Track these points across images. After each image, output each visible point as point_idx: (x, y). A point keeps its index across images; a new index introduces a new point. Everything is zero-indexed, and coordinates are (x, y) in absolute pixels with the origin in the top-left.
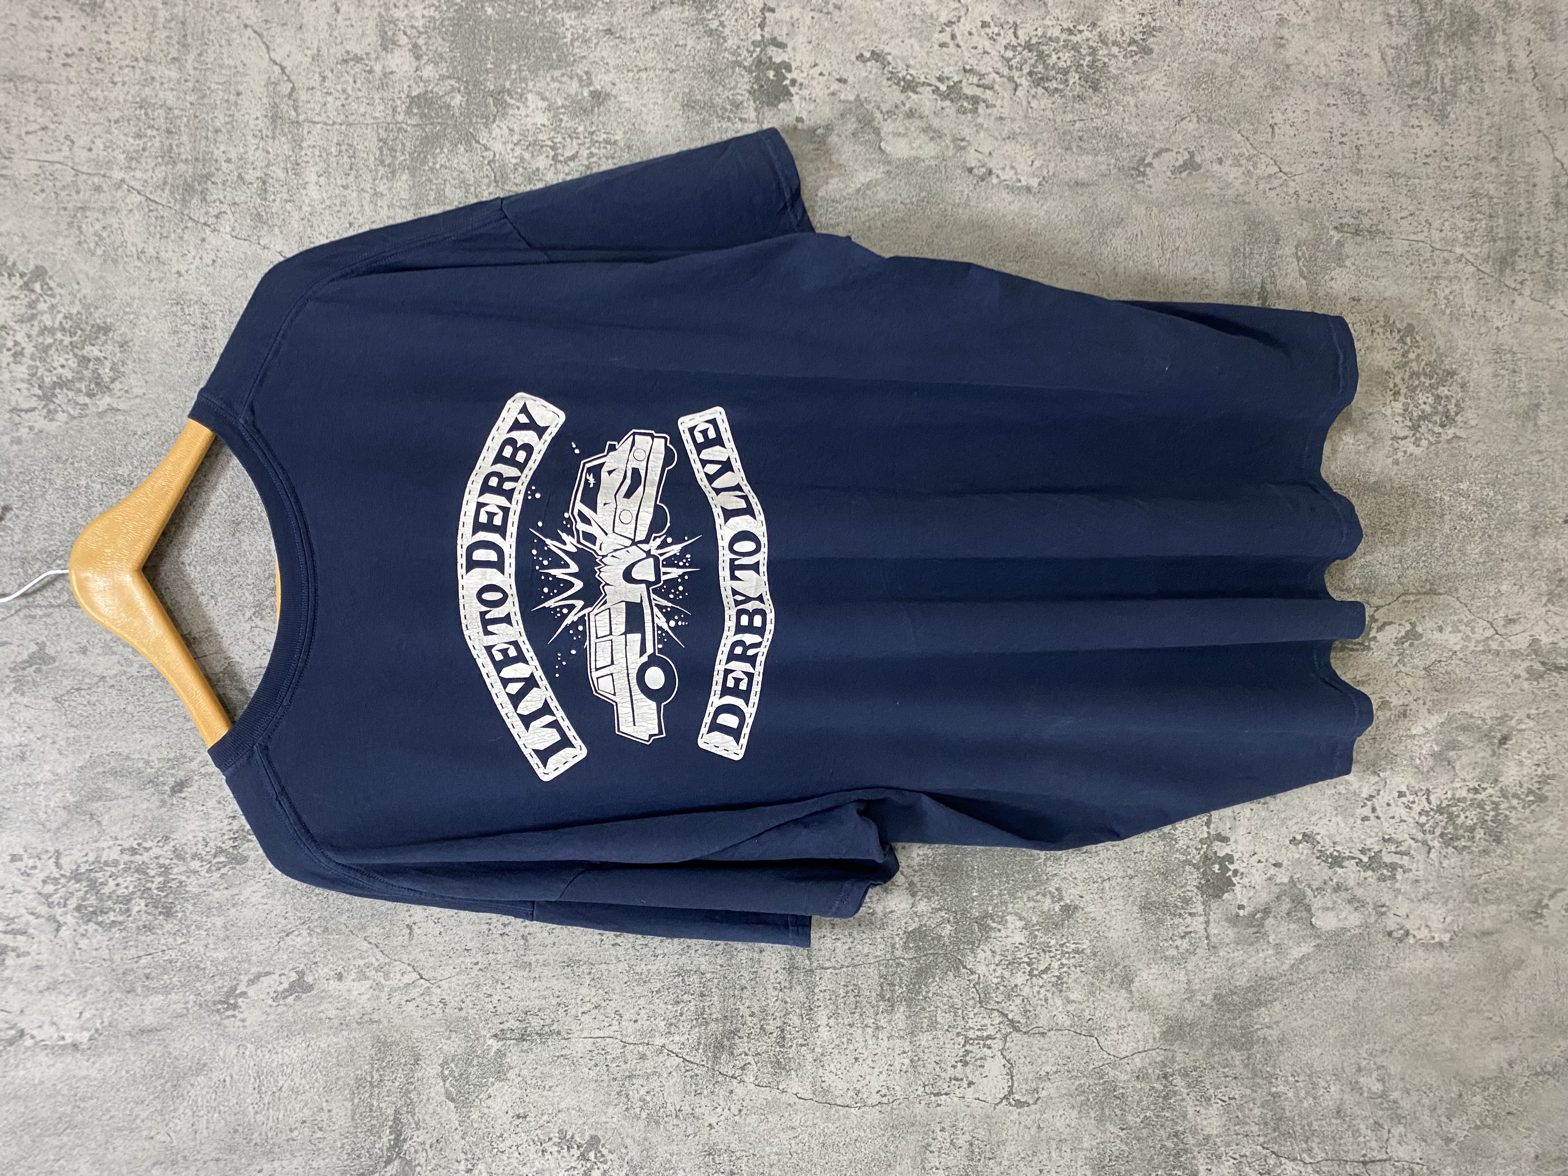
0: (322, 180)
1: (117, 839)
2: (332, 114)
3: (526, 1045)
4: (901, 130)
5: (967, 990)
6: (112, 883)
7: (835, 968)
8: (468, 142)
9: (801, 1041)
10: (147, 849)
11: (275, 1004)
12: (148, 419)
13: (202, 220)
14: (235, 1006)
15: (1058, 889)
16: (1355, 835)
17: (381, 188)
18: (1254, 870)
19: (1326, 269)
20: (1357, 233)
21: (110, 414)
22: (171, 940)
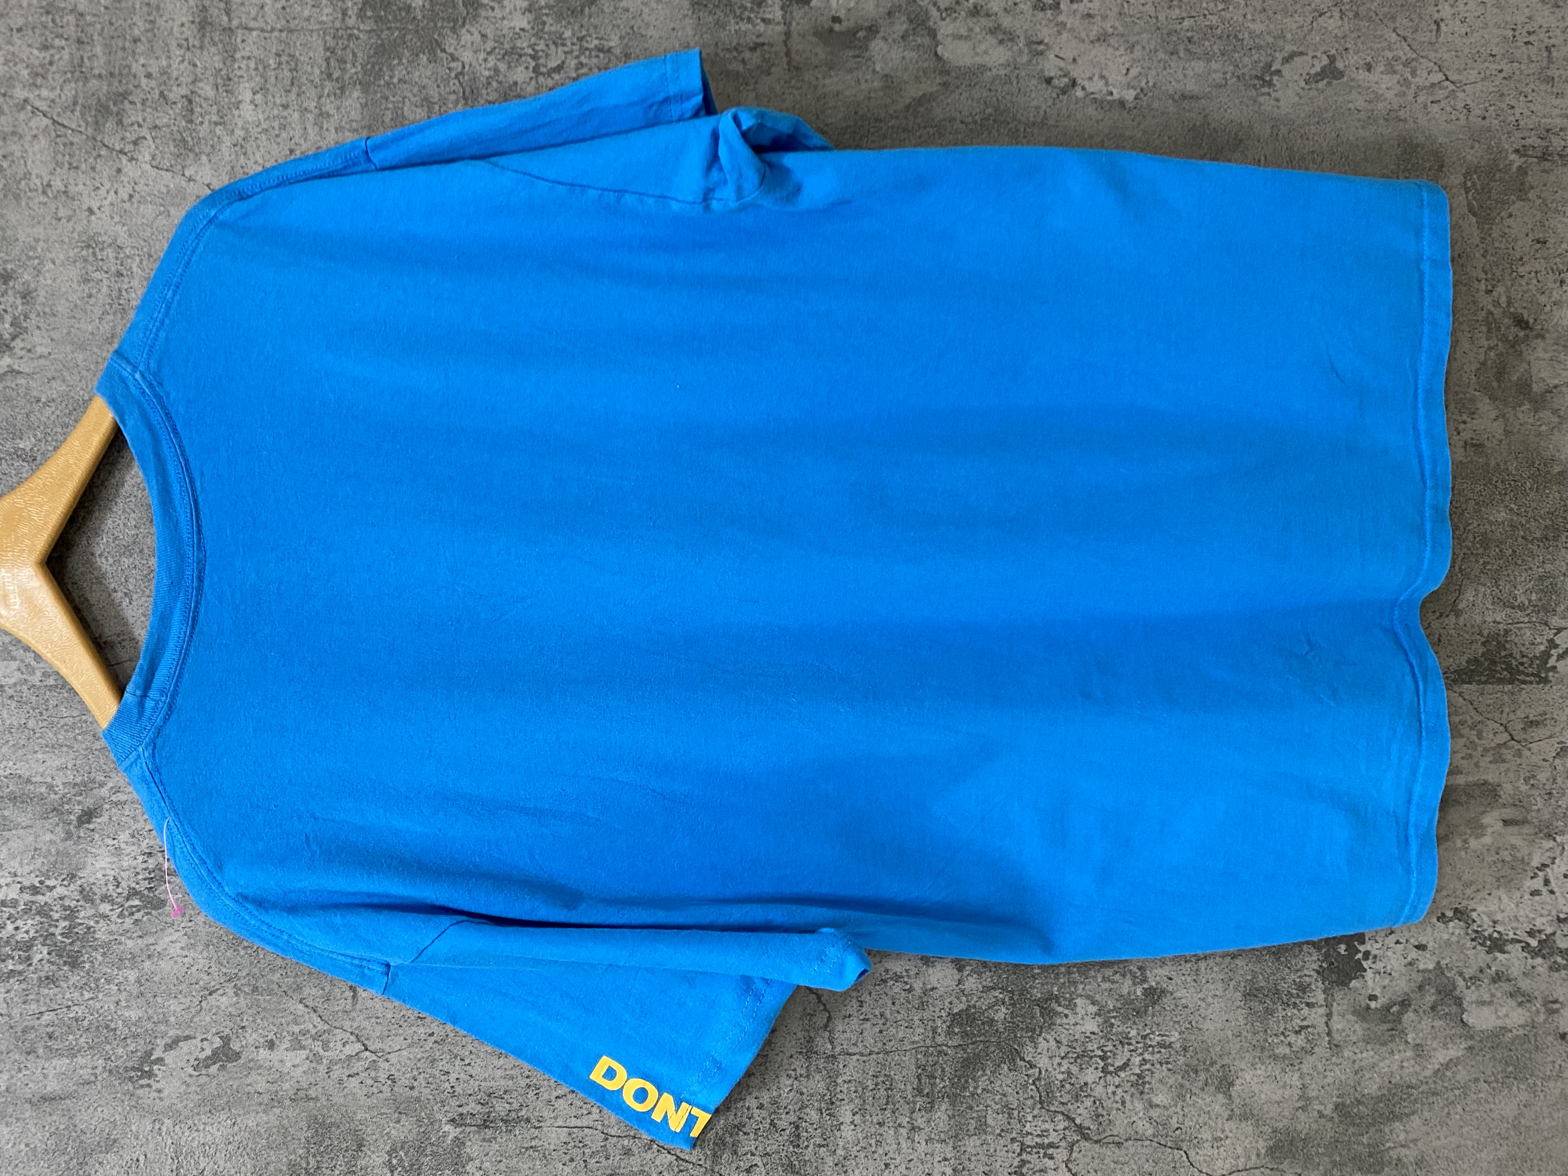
0: (259, 98)
1: (16, 875)
2: (271, 17)
3: (489, 1133)
4: (963, 31)
5: (1025, 1087)
6: (10, 927)
7: (862, 1055)
8: (432, 52)
9: (819, 1141)
10: (51, 888)
11: (196, 1073)
12: (53, 383)
13: (118, 148)
14: (150, 1074)
15: (1140, 968)
16: (1522, 913)
17: (328, 107)
18: (1390, 953)
19: (1503, 203)
20: (1544, 156)
21: (9, 377)
22: (76, 995)
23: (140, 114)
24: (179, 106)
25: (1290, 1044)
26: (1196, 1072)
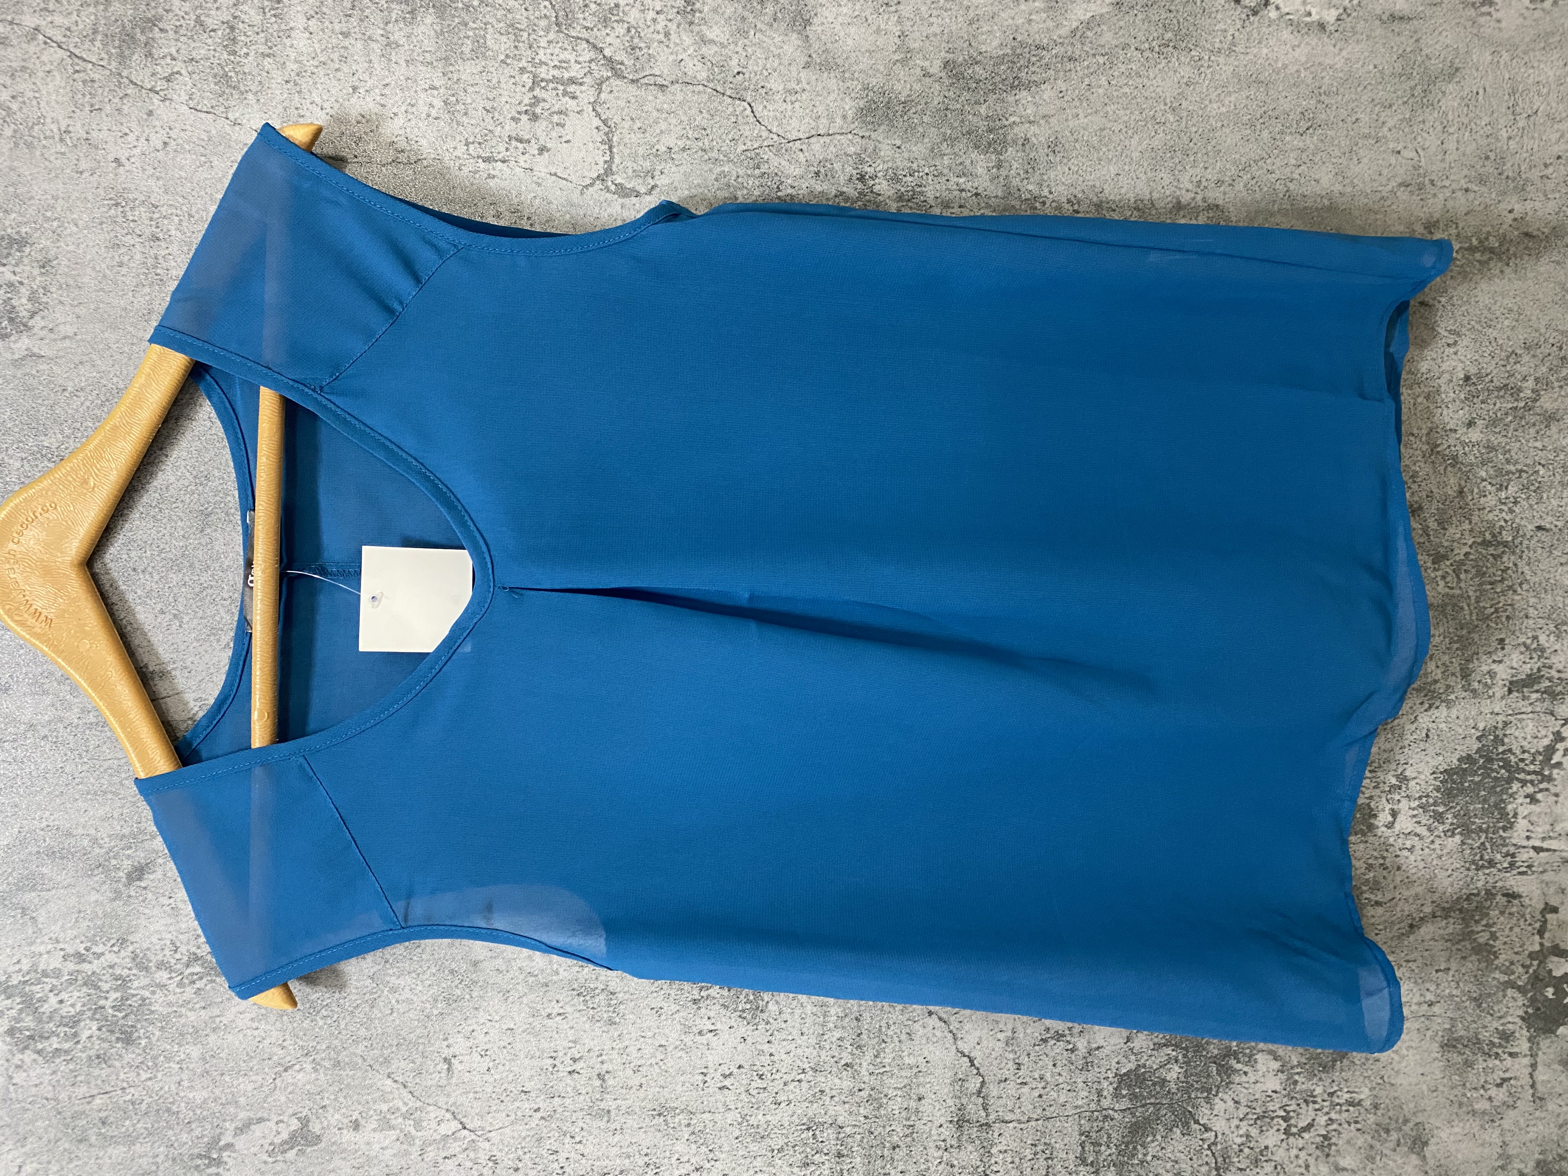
23: (173, 43)
24: (220, 33)
25: (1490, 1098)
26: (1387, 1131)
